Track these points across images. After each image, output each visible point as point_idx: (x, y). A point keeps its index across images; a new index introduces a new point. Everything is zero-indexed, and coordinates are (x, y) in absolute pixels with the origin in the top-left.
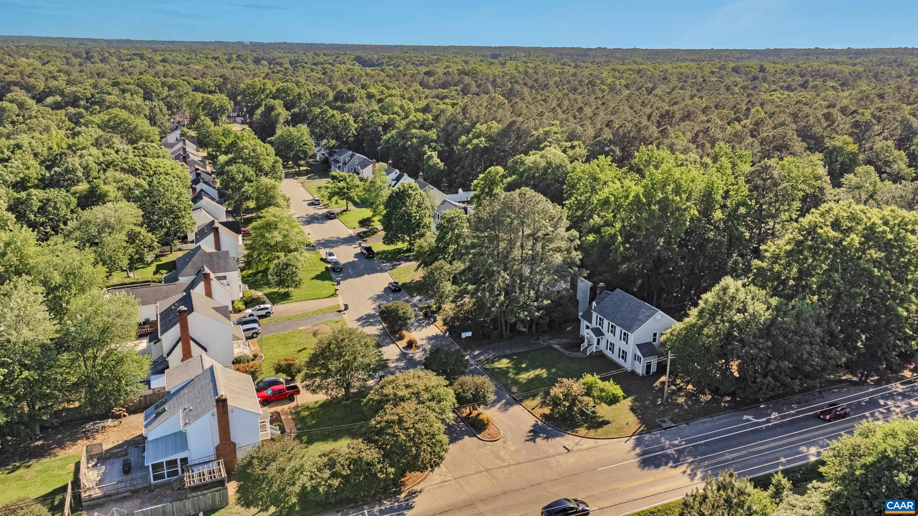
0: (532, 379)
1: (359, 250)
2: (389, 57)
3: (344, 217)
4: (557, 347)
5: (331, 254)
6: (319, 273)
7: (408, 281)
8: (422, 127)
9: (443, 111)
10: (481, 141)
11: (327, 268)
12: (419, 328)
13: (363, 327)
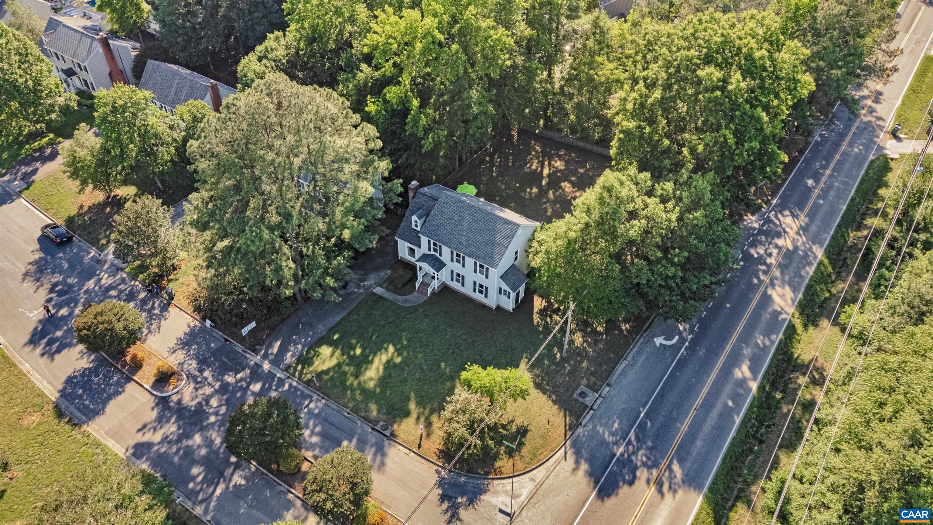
4: (378, 290)
12: (154, 326)
13: (52, 356)
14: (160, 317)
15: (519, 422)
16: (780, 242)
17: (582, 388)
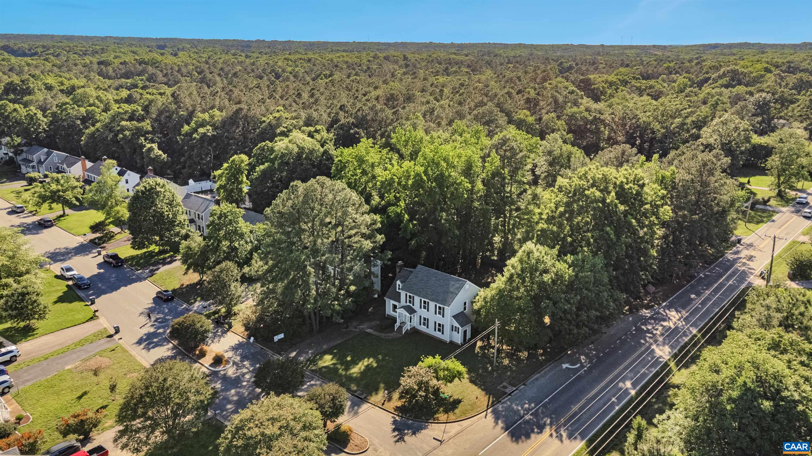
0: (365, 370)
1: (100, 259)
2: (44, 47)
3: (64, 223)
4: (369, 330)
5: (69, 269)
6: (60, 294)
7: (177, 286)
8: (131, 119)
9: (151, 102)
10: (208, 130)
11: (68, 286)
12: (216, 339)
13: (149, 349)
14: (220, 336)
15: (456, 397)
16: (665, 324)
17: (505, 384)
